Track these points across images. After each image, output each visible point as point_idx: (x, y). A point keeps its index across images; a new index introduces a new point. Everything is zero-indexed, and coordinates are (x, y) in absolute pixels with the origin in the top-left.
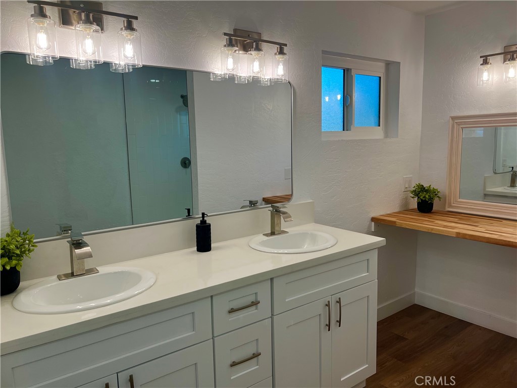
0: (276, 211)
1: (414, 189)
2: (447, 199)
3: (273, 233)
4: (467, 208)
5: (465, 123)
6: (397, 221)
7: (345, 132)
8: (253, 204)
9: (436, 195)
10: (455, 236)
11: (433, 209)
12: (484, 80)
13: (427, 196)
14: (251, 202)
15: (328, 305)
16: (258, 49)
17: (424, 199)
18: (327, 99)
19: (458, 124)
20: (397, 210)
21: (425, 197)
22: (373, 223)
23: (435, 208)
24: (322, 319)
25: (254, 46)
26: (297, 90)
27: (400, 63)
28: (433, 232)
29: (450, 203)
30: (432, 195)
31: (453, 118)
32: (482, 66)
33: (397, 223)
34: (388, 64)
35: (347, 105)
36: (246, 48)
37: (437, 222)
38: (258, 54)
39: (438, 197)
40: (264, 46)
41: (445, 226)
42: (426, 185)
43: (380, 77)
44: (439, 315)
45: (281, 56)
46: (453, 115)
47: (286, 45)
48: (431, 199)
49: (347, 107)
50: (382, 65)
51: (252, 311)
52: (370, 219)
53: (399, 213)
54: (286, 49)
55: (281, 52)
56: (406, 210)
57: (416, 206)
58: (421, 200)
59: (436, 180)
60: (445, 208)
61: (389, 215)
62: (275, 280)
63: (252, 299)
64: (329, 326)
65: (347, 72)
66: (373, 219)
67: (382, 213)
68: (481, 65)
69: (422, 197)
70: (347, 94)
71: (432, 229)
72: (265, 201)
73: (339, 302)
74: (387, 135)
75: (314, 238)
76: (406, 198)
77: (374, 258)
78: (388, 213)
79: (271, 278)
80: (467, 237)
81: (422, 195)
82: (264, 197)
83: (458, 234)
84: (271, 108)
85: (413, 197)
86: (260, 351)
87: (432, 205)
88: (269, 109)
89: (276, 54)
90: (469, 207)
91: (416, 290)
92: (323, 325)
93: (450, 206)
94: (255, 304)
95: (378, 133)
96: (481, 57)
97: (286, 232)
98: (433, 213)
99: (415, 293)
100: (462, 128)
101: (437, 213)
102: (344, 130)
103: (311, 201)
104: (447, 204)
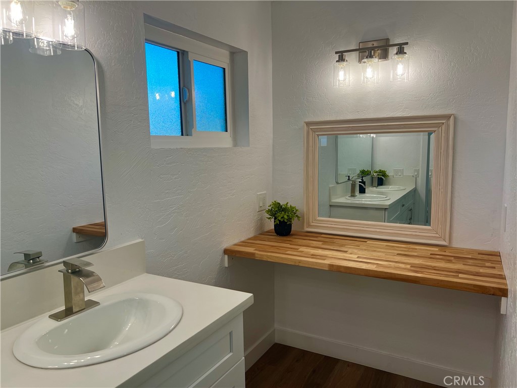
0: (74, 271)
1: (270, 208)
2: (305, 218)
3: (68, 312)
4: (328, 227)
5: (321, 130)
6: (257, 252)
7: (184, 137)
8: (32, 258)
9: (295, 213)
10: (327, 269)
11: (292, 229)
12: (340, 80)
13: (286, 217)
17: (282, 220)
19: (314, 131)
20: (251, 235)
21: (282, 218)
22: (226, 257)
27: (247, 52)
28: (301, 265)
29: (309, 222)
30: (291, 215)
31: (308, 124)
32: (337, 63)
33: (256, 256)
34: (233, 53)
35: (185, 100)
37: (302, 249)
39: (297, 216)
41: (313, 256)
42: (283, 203)
43: (224, 69)
44: (304, 353)
46: (307, 120)
48: (290, 219)
49: (185, 104)
50: (226, 53)
52: (221, 252)
53: (255, 238)
57: (273, 227)
58: (279, 221)
59: (292, 196)
60: (303, 228)
61: (244, 244)
65: (182, 55)
66: (226, 252)
67: (236, 241)
68: (337, 61)
69: (280, 218)
70: (184, 86)
71: (300, 261)
72: (77, 233)
74: (236, 143)
76: (262, 220)
78: (243, 239)
81: (280, 216)
82: (74, 227)
83: (331, 266)
84: (81, 104)
85: (269, 218)
87: (290, 225)
90: (329, 226)
93: (309, 226)
95: (225, 140)
96: (336, 53)
98: (292, 235)
99: (274, 330)
100: (318, 135)
101: (296, 235)
102: (182, 135)
103: (140, 240)
104: (305, 224)
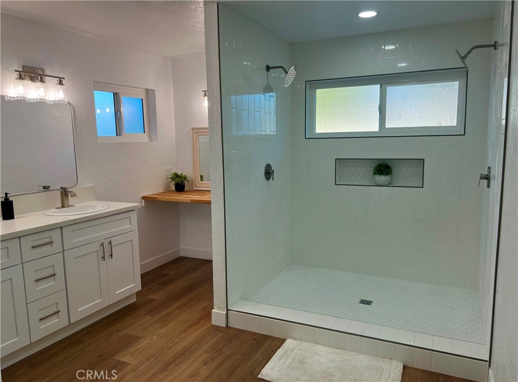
0: (65, 191)
1: (172, 176)
2: (193, 182)
3: (63, 207)
5: (199, 132)
7: (118, 137)
8: (46, 188)
9: (186, 179)
14: (44, 187)
15: (102, 245)
16: (42, 81)
18: (108, 110)
19: (196, 133)
20: (161, 191)
22: (143, 200)
23: (186, 189)
24: (99, 254)
25: (39, 79)
26: (76, 108)
27: (154, 90)
29: (196, 184)
31: (193, 129)
32: (204, 97)
34: (147, 91)
36: (32, 79)
38: (43, 85)
39: (187, 181)
40: (47, 79)
42: (179, 173)
43: (142, 99)
45: (61, 86)
46: (192, 127)
47: (64, 78)
49: (118, 119)
50: (144, 90)
51: (48, 248)
52: (140, 198)
53: (163, 192)
54: (64, 82)
55: (61, 83)
56: (168, 191)
57: (174, 189)
59: (186, 170)
60: (193, 188)
61: (154, 194)
62: (64, 229)
63: (48, 240)
64: (104, 257)
65: (116, 96)
66: (143, 198)
67: (150, 194)
70: (117, 110)
71: (178, 199)
73: (110, 243)
74: (150, 139)
75: (93, 207)
76: (168, 183)
77: (134, 216)
79: (61, 227)
80: (196, 202)
84: (60, 116)
85: (172, 182)
86: (55, 272)
87: (184, 186)
88: (57, 117)
89: (56, 84)
90: (206, 186)
91: (181, 246)
92: (100, 257)
93: (196, 187)
94: (51, 243)
95: (144, 138)
96: (203, 91)
97: (74, 206)
99: (180, 249)
100: (198, 135)
101: (187, 191)
102: (117, 135)
103: (93, 185)
104: (194, 186)
